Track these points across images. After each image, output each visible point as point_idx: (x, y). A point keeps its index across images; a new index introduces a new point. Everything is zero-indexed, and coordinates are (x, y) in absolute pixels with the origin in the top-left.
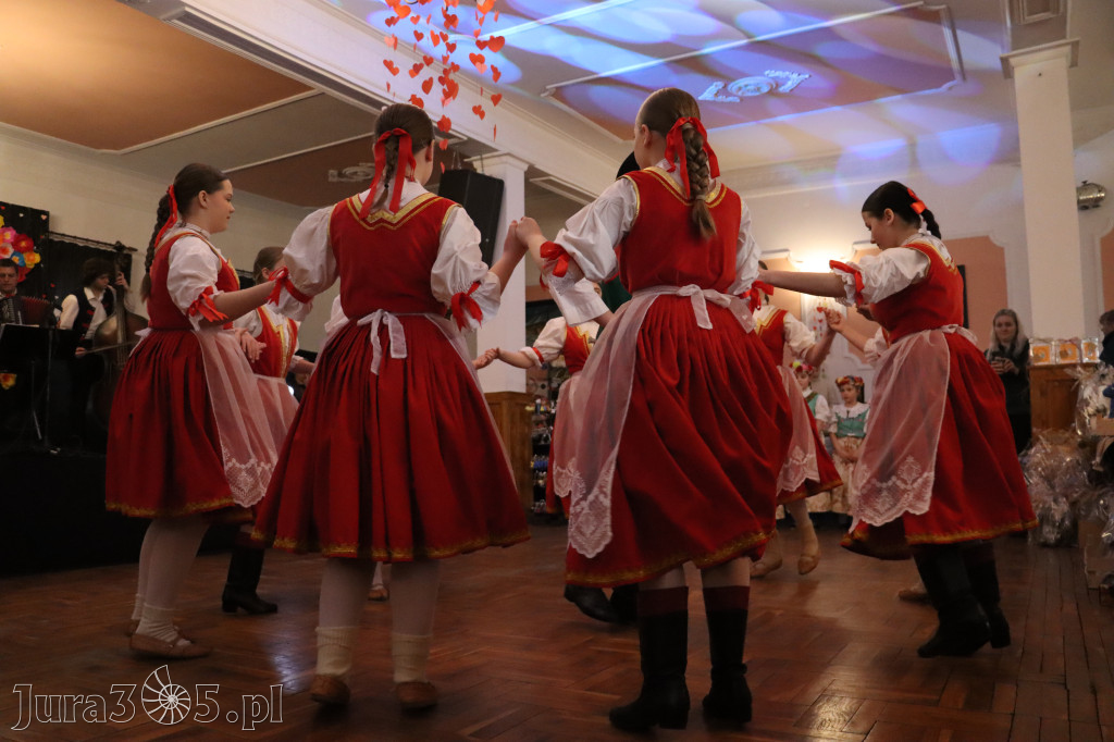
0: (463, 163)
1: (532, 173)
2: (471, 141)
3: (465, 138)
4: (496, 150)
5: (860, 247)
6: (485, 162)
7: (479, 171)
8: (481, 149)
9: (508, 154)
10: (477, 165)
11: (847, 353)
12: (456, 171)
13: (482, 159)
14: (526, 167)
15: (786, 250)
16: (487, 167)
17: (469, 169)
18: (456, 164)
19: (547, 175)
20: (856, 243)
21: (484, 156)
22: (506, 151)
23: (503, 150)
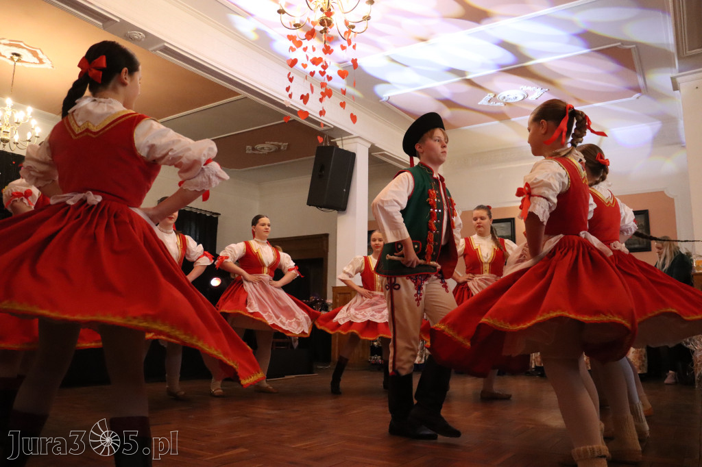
0: (330, 142)
1: (373, 149)
2: (335, 128)
3: (332, 126)
4: (351, 134)
6: (344, 142)
7: (340, 147)
8: (342, 133)
9: (358, 137)
10: (339, 144)
12: (326, 147)
14: (369, 145)
16: (345, 145)
17: (334, 146)
18: (326, 143)
21: (343, 138)
22: (357, 135)
23: (355, 135)
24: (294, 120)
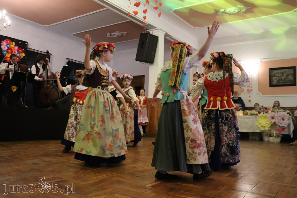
0: (147, 31)
1: (166, 35)
2: (149, 25)
3: (148, 24)
4: (156, 28)
5: (262, 60)
6: (153, 31)
7: (151, 34)
8: (152, 27)
9: (160, 29)
10: (151, 32)
11: (257, 92)
12: (145, 34)
13: (152, 30)
14: (165, 33)
15: (240, 61)
16: (154, 33)
17: (148, 33)
18: (145, 32)
19: (171, 36)
20: (261, 59)
21: (153, 29)
22: (159, 28)
23: (158, 28)
24: (131, 21)
